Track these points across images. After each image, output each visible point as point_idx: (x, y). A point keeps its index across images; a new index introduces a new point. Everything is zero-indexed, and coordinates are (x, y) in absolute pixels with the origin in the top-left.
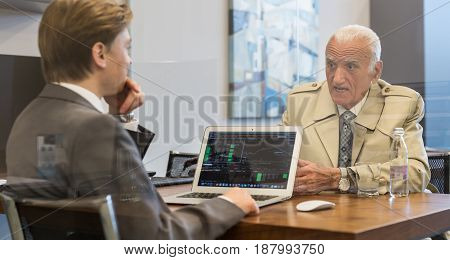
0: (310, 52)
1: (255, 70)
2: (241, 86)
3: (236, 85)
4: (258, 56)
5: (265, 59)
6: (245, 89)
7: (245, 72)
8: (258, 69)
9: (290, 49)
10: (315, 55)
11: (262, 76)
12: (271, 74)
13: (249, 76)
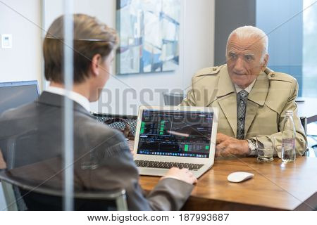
0: (174, 22)
1: (135, 37)
2: (126, 49)
3: (121, 49)
4: (137, 26)
5: (142, 28)
6: (128, 51)
7: (129, 38)
8: (138, 36)
9: (160, 20)
10: (178, 24)
11: (140, 41)
12: (146, 39)
13: (131, 42)
